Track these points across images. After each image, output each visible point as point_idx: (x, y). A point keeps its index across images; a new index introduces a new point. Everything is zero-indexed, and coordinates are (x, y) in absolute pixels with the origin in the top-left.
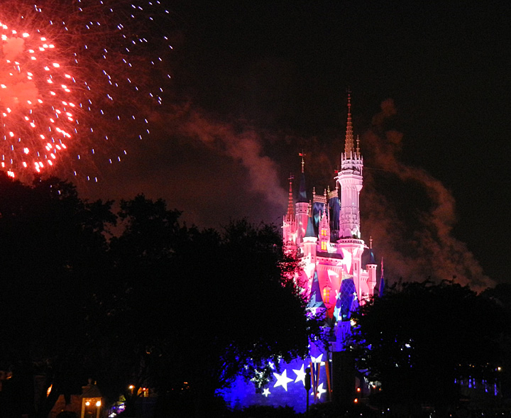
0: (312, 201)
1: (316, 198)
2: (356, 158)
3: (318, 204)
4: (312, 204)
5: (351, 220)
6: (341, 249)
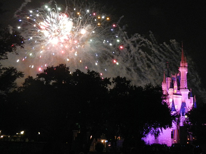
0: (171, 77)
2: (185, 63)
5: (184, 83)
6: (181, 92)
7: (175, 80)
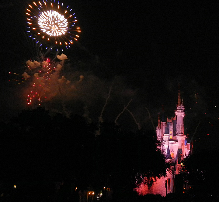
0: (167, 121)
4: (167, 122)
5: (181, 128)
6: (177, 138)
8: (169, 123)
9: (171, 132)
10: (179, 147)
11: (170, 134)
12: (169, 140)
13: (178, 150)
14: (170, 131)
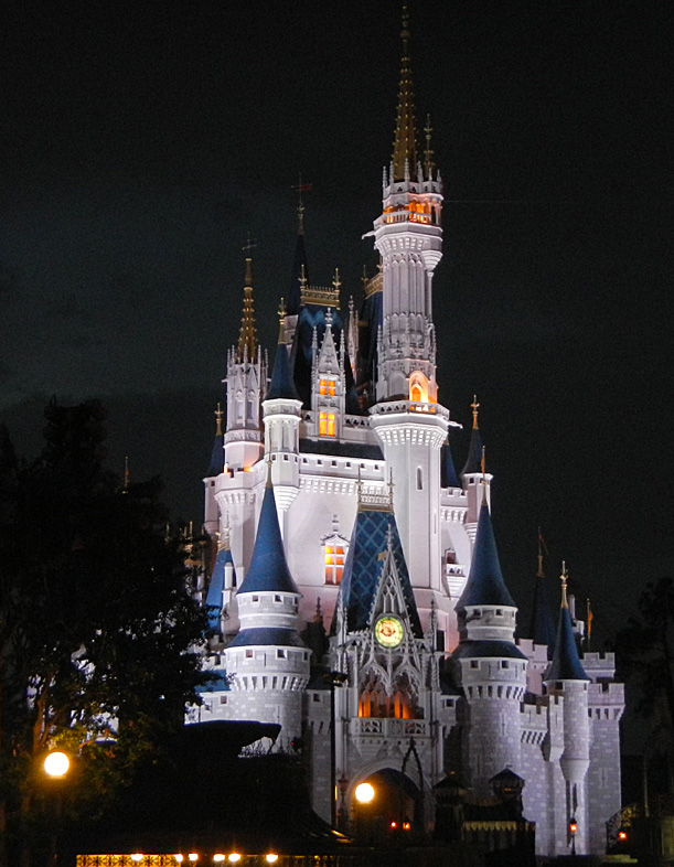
1: (308, 295)
2: (420, 178)
3: (313, 310)
5: (406, 350)
6: (380, 431)
7: (322, 329)
8: (320, 315)
9: (329, 381)
10: (367, 501)
11: (315, 397)
12: (306, 446)
13: (360, 518)
14: (314, 374)
